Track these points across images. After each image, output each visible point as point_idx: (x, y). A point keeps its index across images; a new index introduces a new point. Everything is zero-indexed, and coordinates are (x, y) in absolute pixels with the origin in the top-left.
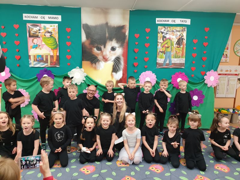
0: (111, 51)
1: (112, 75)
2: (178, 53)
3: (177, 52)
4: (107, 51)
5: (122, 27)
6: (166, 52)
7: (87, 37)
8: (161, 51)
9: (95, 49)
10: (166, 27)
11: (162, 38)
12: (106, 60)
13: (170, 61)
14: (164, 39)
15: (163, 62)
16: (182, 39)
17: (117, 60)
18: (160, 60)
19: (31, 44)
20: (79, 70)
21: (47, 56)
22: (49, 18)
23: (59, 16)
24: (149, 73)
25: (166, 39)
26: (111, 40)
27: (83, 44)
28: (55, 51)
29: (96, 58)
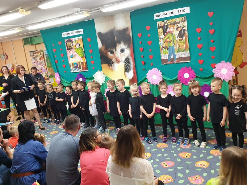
0: (121, 53)
1: (125, 74)
2: (181, 46)
4: (118, 53)
6: (169, 47)
7: (102, 44)
8: (164, 46)
9: (109, 53)
10: (165, 21)
11: (163, 34)
12: (118, 61)
13: (174, 55)
14: (165, 33)
15: (167, 58)
16: (184, 30)
17: (127, 60)
18: (164, 56)
19: (69, 55)
20: (100, 72)
21: (79, 63)
22: (76, 32)
23: (82, 30)
24: (155, 70)
25: (167, 33)
26: (120, 43)
27: (100, 50)
28: (84, 58)
29: (111, 60)
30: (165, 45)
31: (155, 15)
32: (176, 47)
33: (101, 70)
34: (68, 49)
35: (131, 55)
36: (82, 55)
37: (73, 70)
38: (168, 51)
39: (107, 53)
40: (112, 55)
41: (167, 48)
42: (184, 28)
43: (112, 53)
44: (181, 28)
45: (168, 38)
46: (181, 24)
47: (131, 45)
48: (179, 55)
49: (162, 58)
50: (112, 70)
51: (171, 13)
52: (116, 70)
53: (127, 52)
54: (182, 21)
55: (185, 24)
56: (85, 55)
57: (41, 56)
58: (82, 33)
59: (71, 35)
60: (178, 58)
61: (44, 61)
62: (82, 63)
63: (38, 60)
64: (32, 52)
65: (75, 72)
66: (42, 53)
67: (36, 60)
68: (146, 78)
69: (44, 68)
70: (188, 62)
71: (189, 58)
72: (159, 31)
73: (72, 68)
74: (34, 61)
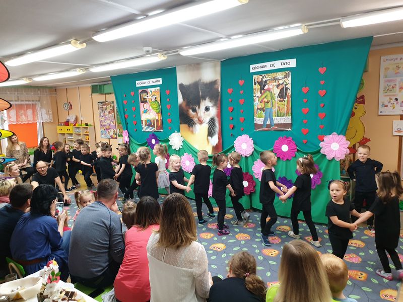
0: (206, 111)
1: (208, 139)
2: (282, 109)
3: (280, 108)
4: (201, 111)
5: (215, 82)
6: (266, 108)
7: (184, 98)
8: (260, 107)
9: (191, 111)
10: (263, 75)
11: (259, 91)
12: (201, 122)
13: (272, 120)
14: (262, 91)
15: (262, 123)
16: (287, 89)
17: (212, 121)
18: (259, 120)
19: (142, 110)
20: (177, 134)
21: (154, 120)
22: (153, 82)
23: (160, 79)
24: (245, 137)
25: (265, 91)
26: (205, 99)
27: (181, 106)
28: (159, 115)
29: (192, 120)
30: (262, 105)
31: (252, 66)
32: (275, 110)
33: (179, 131)
34: (142, 102)
35: (218, 116)
36: (158, 111)
37: (146, 129)
38: (264, 114)
39: (188, 111)
40: (195, 113)
41: (263, 109)
42: (287, 86)
43: (194, 110)
44: (284, 85)
45: (265, 97)
46: (284, 80)
47: (219, 102)
48: (278, 120)
49: (255, 122)
50: (192, 132)
51: (271, 66)
52: (197, 132)
53: (213, 112)
54: (286, 77)
55: (289, 80)
56: (161, 111)
57: (111, 108)
58: (161, 83)
59: (147, 84)
60: (276, 125)
61: (113, 116)
62: (157, 121)
63: (107, 113)
64: (100, 102)
65: (147, 131)
66: (112, 105)
67: (104, 113)
68: (233, 147)
69: (112, 124)
70: (288, 130)
71: (291, 125)
72: (255, 87)
73: (144, 126)
74: (102, 114)
